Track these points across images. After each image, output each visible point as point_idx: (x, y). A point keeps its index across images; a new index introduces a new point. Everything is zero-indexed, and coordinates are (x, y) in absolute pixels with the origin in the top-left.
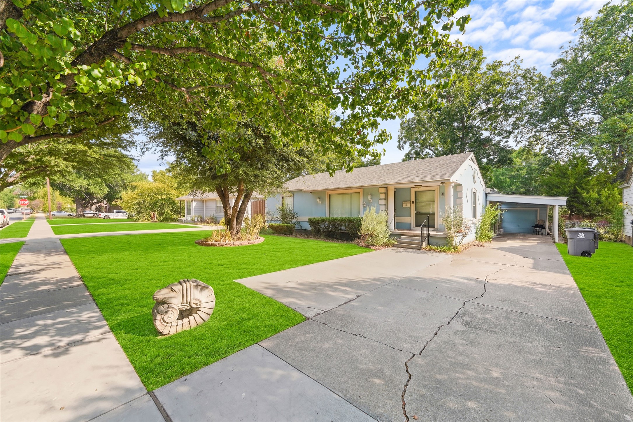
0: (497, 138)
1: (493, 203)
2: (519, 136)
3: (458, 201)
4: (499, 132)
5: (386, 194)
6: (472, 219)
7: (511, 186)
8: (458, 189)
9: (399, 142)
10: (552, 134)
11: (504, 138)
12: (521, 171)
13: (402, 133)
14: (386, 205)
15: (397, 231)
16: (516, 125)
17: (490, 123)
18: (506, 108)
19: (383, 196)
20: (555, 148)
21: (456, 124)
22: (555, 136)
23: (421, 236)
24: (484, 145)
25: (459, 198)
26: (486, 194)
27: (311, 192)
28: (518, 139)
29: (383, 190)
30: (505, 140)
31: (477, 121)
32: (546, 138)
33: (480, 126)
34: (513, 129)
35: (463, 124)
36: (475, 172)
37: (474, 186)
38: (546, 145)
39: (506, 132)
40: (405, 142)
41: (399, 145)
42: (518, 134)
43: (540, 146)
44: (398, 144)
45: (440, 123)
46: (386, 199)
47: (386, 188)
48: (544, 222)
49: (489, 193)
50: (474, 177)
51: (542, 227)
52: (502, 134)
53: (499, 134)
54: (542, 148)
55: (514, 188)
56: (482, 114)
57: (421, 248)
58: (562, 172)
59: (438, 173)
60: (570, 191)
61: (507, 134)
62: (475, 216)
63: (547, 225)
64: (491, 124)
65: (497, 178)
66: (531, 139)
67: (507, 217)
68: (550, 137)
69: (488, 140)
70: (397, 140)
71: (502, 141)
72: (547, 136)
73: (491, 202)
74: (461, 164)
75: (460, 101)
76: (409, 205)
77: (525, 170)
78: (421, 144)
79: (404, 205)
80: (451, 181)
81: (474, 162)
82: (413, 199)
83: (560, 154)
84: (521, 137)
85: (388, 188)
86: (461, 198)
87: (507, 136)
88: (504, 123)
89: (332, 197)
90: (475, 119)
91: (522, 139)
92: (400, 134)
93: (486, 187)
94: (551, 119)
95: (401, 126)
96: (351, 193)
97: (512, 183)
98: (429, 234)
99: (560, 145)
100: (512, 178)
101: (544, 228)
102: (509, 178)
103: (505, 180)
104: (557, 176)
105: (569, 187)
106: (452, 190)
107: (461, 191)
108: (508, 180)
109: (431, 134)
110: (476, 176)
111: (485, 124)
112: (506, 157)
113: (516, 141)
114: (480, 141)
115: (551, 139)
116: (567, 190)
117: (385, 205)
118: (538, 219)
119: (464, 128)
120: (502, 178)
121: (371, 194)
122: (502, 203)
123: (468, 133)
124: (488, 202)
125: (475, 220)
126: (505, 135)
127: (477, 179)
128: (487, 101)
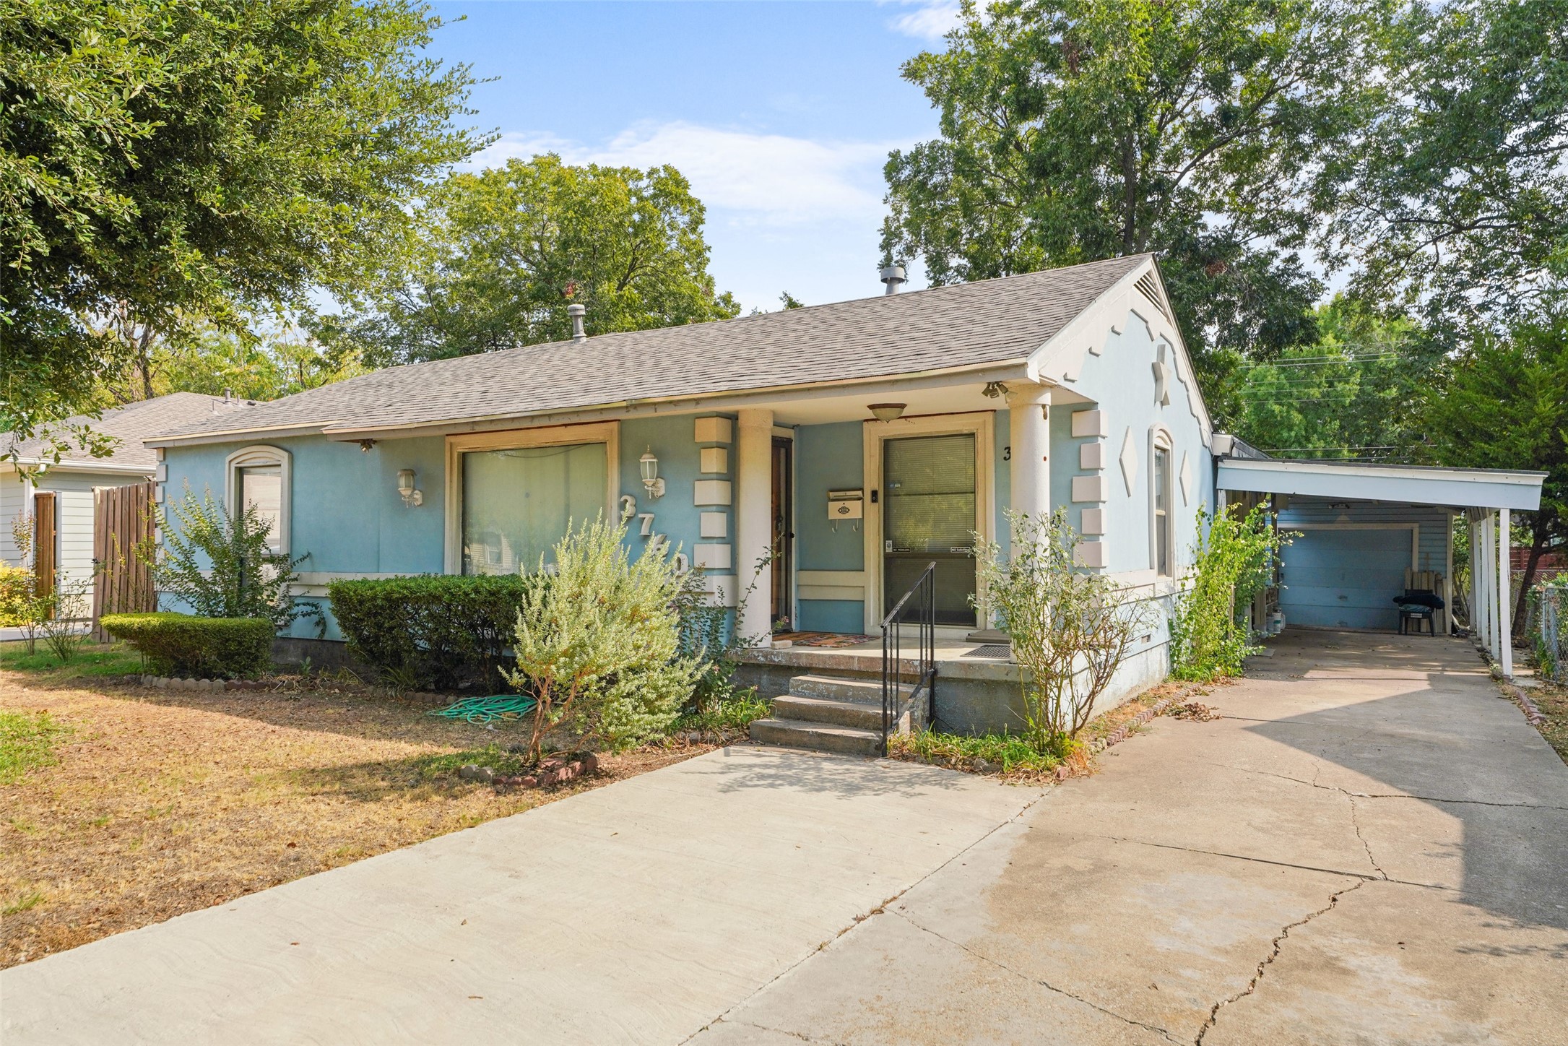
0: (1260, 244)
1: (1244, 501)
2: (1337, 239)
3: (1081, 491)
4: (1264, 220)
5: (732, 450)
6: (1153, 575)
7: (1308, 440)
8: (1080, 425)
9: (886, 246)
10: (1451, 236)
11: (1284, 243)
12: (1340, 386)
13: (898, 211)
14: (731, 510)
15: (785, 645)
16: (1324, 198)
17: (1230, 179)
18: (1290, 119)
19: (713, 462)
20: (1463, 285)
21: (1102, 173)
22: (1462, 244)
23: (884, 677)
24: (1210, 263)
25: (1082, 471)
26: (1216, 460)
27: (367, 443)
28: (1335, 249)
29: (712, 431)
30: (1286, 253)
31: (1180, 169)
32: (1430, 249)
33: (1196, 189)
34: (1317, 207)
35: (1129, 174)
36: (1161, 351)
37: (1159, 418)
38: (1429, 277)
39: (1292, 218)
40: (910, 251)
41: (888, 259)
42: (1331, 231)
43: (1407, 282)
44: (881, 256)
45: (1042, 168)
46: (731, 476)
47: (733, 418)
48: (1439, 582)
49: (1227, 456)
50: (1157, 377)
51: (1432, 601)
52: (1274, 230)
53: (1266, 228)
54: (1415, 290)
55: (1318, 445)
56: (1201, 134)
57: (880, 750)
58: (1502, 373)
59: (975, 339)
60: (1535, 450)
61: (1295, 229)
62: (1164, 566)
63: (1448, 592)
64: (1238, 186)
65: (1260, 407)
66: (1378, 254)
67: (1299, 561)
68: (1442, 246)
69: (1226, 246)
70: (880, 239)
71: (1274, 254)
72: (1435, 241)
73: (1233, 496)
74: (1091, 299)
75: (1112, 64)
76: (855, 510)
77: (1356, 378)
78: (972, 258)
79: (834, 511)
80: (1033, 374)
81: (1158, 305)
82: (872, 479)
83: (1483, 307)
84: (1342, 244)
85: (743, 421)
86: (1095, 470)
87: (1294, 237)
88: (1284, 184)
89: (475, 465)
90: (1173, 159)
91: (1347, 248)
92: (891, 214)
93: (1216, 430)
94: (1447, 174)
95: (889, 176)
96: (567, 447)
97: (1311, 428)
98: (932, 663)
99: (1481, 275)
100: (1307, 408)
101: (1441, 605)
102: (1300, 411)
103: (1288, 417)
104: (1485, 388)
105: (1534, 434)
106: (1043, 428)
107: (1094, 438)
108: (1297, 417)
109: (1008, 216)
110: (1167, 368)
111: (1213, 185)
112: (1291, 314)
113: (1325, 257)
114: (1193, 247)
115: (1446, 253)
116: (1525, 445)
117: (722, 508)
118: (1415, 568)
119: (1135, 191)
120: (1277, 408)
121: (656, 453)
122: (1279, 501)
123: (1149, 213)
124: (1222, 496)
125: (1163, 585)
126: (1286, 232)
127: (1170, 384)
128: (1219, 84)
